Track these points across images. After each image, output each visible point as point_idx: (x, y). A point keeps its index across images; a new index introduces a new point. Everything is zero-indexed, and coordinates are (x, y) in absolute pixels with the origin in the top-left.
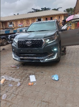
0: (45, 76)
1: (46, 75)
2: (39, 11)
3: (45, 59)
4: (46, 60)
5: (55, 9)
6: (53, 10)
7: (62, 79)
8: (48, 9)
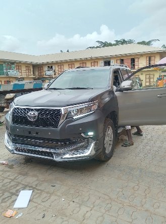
0: (56, 195)
1: (59, 194)
2: (110, 45)
3: (64, 154)
4: (67, 156)
5: (143, 43)
6: (139, 43)
7: (88, 209)
8: (130, 42)
